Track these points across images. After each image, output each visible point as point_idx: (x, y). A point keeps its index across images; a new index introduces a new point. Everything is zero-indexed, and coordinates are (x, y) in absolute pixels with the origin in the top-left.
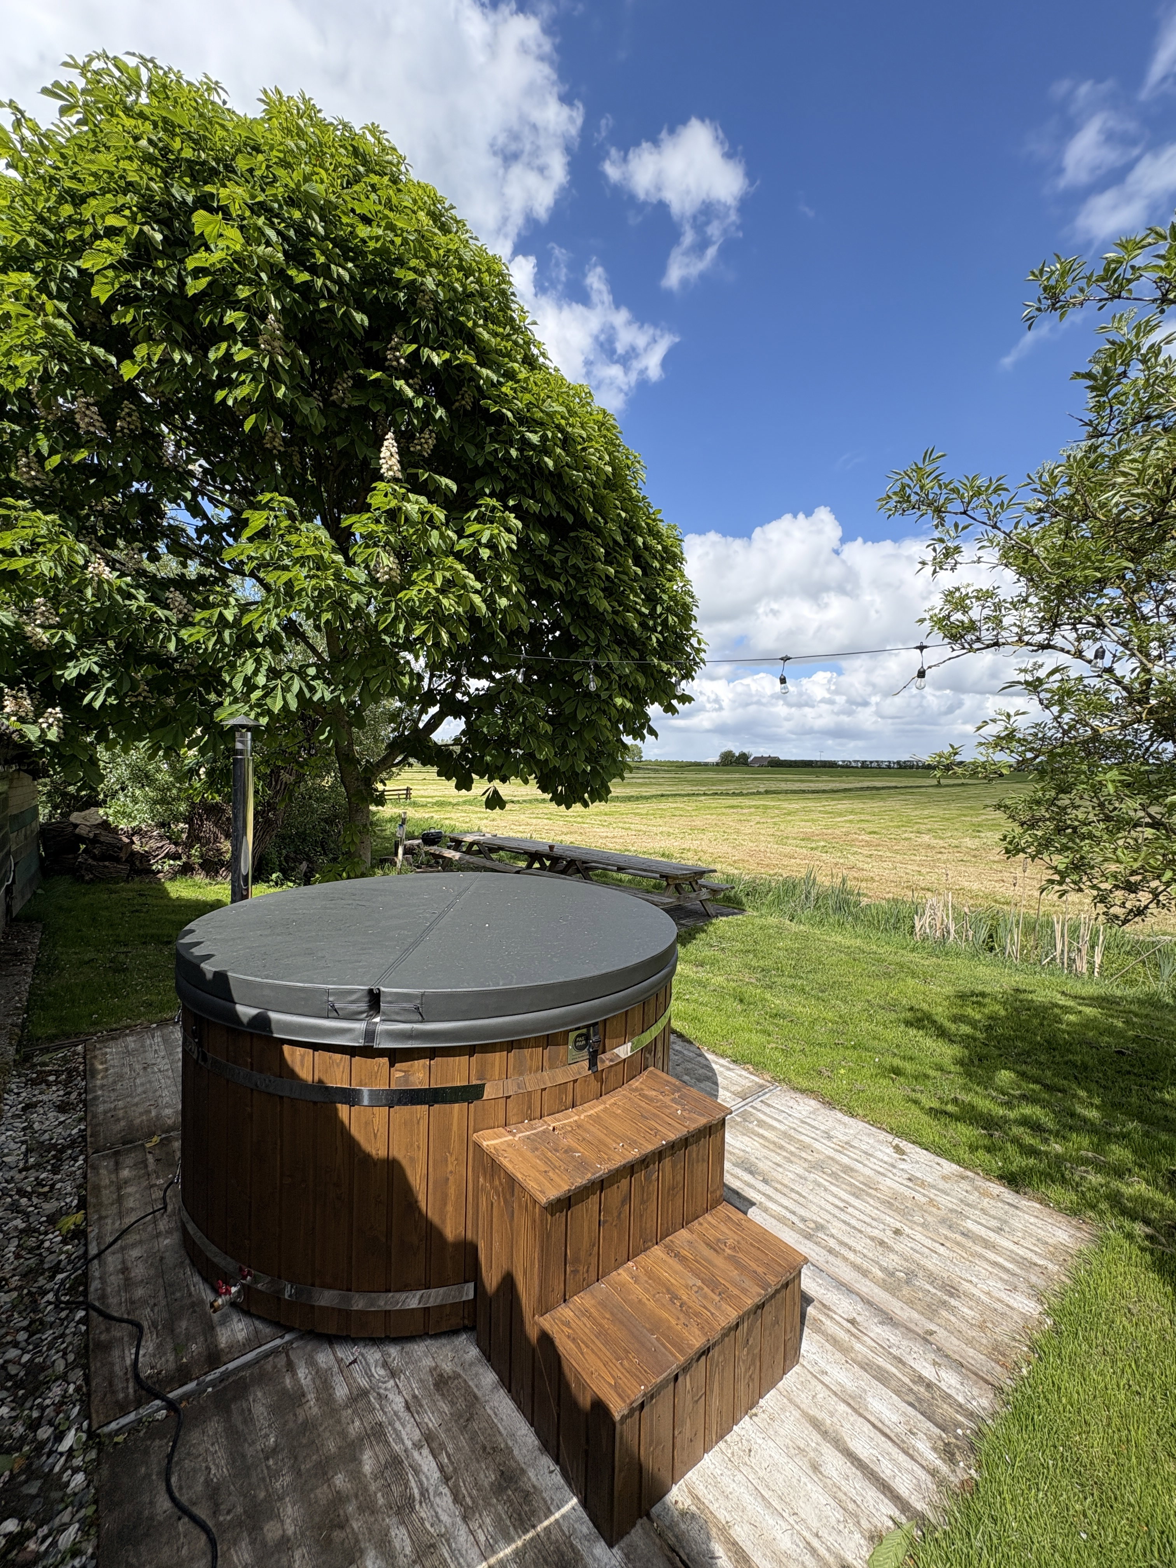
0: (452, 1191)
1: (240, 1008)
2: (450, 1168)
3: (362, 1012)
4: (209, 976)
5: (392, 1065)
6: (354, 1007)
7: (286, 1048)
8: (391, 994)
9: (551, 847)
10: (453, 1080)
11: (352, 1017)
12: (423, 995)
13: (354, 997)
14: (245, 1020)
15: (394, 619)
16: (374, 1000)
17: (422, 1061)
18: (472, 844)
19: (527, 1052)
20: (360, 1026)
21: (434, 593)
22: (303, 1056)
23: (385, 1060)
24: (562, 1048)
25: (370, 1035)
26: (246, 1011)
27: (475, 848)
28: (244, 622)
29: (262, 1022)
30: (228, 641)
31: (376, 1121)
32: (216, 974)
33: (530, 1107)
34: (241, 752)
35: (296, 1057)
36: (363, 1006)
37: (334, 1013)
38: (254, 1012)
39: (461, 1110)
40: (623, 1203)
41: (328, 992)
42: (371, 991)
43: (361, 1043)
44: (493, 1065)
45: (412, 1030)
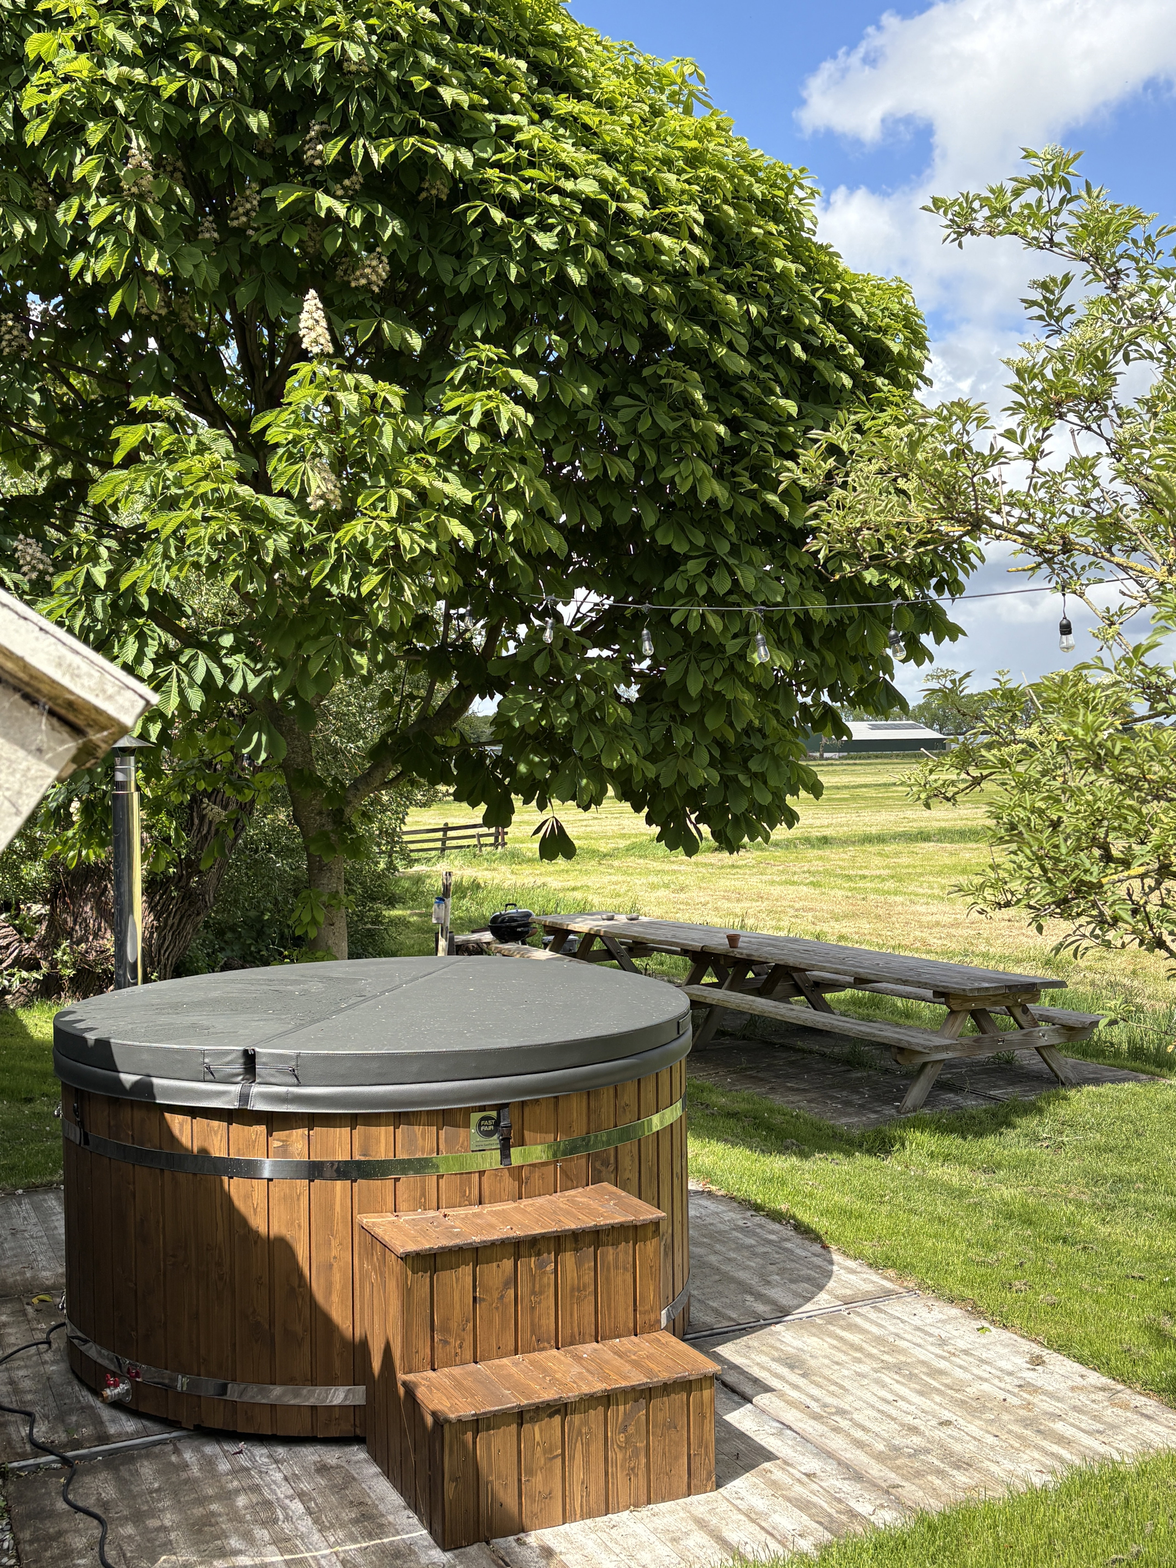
0: (337, 1277)
1: (123, 1076)
2: (334, 1253)
3: (238, 1075)
4: (91, 1043)
5: (269, 1134)
6: (229, 1070)
7: (167, 1115)
8: (265, 1054)
9: (733, 940)
10: (334, 1154)
11: (227, 1080)
12: (298, 1056)
13: (229, 1058)
14: (128, 1086)
15: (334, 568)
16: (250, 1059)
17: (300, 1131)
18: (589, 937)
19: (418, 1130)
20: (236, 1089)
21: (387, 527)
22: (181, 1125)
23: (262, 1129)
24: (462, 1131)
25: (244, 1097)
26: (128, 1079)
27: (597, 945)
28: (124, 585)
29: (145, 1088)
30: (100, 616)
31: (255, 1195)
32: (97, 1041)
33: (423, 1194)
34: (123, 785)
35: (178, 1124)
36: (238, 1068)
37: (209, 1075)
38: (135, 1078)
39: (344, 1189)
40: (506, 1285)
41: (203, 1053)
42: (246, 1052)
43: (235, 1105)
44: (378, 1141)
45: (287, 1093)
